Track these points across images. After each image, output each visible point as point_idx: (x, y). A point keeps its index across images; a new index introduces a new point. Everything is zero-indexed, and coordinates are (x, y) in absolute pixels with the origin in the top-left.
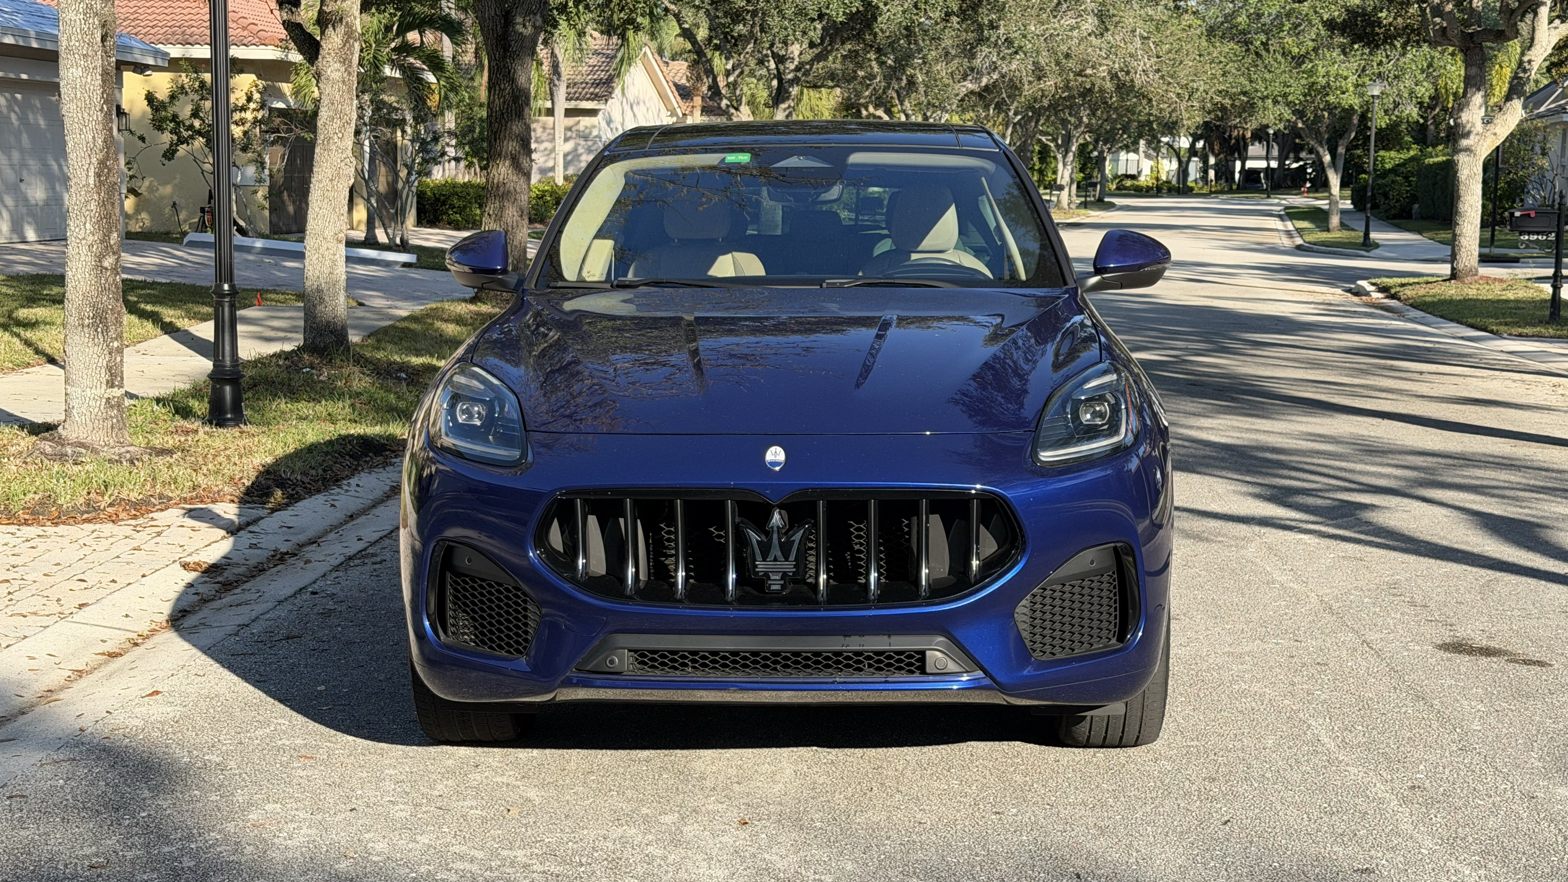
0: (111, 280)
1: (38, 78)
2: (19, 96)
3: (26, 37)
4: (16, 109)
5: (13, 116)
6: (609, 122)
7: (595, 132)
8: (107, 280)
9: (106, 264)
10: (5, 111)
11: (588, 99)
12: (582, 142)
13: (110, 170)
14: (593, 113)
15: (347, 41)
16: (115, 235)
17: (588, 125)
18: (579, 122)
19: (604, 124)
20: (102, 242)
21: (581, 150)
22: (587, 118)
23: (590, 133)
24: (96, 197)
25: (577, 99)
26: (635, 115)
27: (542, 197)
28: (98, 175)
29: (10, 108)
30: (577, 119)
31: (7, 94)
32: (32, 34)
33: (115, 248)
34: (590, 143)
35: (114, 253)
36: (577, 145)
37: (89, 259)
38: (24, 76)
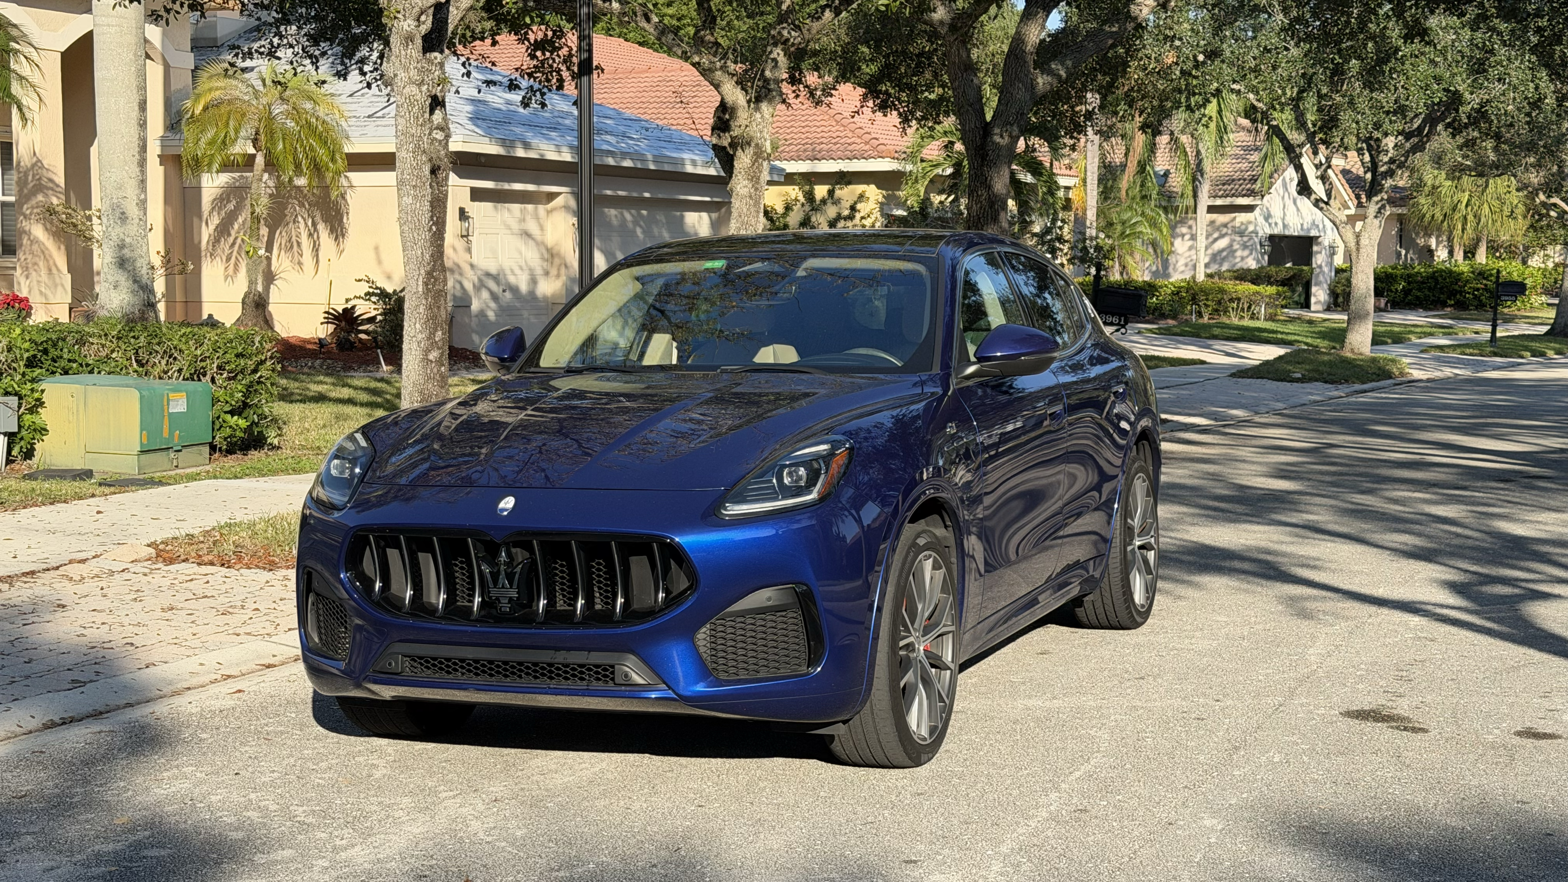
0: (435, 370)
1: (660, 196)
2: (644, 212)
3: (644, 161)
4: (642, 223)
5: (639, 231)
6: (1268, 217)
7: (1251, 228)
8: (432, 370)
9: (431, 357)
10: (630, 225)
11: (1244, 196)
12: (1238, 239)
13: (436, 280)
14: (1250, 208)
15: (756, 161)
16: (440, 333)
17: (1245, 221)
18: (1235, 218)
19: (1261, 220)
20: (429, 339)
21: (1236, 246)
22: (1243, 214)
23: (1246, 229)
24: (424, 302)
25: (1233, 195)
26: (1298, 210)
27: (1178, 293)
28: (426, 284)
29: (636, 223)
30: (1233, 215)
31: (633, 211)
32: (650, 157)
33: (440, 344)
34: (1245, 239)
35: (438, 348)
36: (1233, 241)
37: (417, 353)
38: (647, 195)
